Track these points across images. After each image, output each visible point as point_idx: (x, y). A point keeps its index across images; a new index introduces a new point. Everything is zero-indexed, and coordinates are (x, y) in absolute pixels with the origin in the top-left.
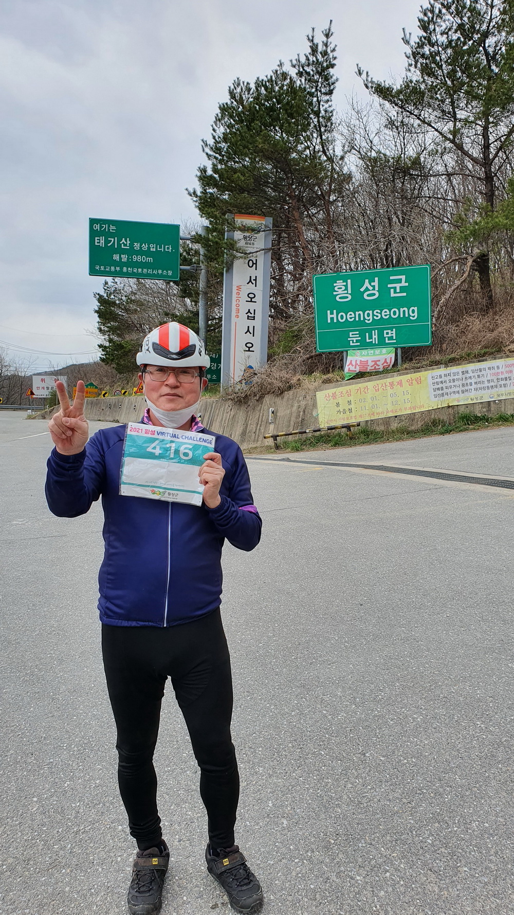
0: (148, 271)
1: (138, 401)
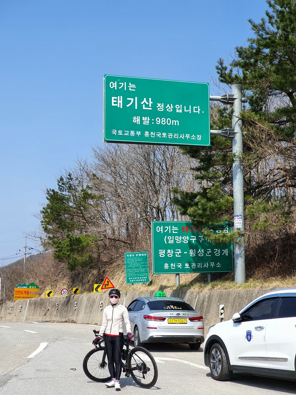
0: (173, 135)
1: (104, 298)
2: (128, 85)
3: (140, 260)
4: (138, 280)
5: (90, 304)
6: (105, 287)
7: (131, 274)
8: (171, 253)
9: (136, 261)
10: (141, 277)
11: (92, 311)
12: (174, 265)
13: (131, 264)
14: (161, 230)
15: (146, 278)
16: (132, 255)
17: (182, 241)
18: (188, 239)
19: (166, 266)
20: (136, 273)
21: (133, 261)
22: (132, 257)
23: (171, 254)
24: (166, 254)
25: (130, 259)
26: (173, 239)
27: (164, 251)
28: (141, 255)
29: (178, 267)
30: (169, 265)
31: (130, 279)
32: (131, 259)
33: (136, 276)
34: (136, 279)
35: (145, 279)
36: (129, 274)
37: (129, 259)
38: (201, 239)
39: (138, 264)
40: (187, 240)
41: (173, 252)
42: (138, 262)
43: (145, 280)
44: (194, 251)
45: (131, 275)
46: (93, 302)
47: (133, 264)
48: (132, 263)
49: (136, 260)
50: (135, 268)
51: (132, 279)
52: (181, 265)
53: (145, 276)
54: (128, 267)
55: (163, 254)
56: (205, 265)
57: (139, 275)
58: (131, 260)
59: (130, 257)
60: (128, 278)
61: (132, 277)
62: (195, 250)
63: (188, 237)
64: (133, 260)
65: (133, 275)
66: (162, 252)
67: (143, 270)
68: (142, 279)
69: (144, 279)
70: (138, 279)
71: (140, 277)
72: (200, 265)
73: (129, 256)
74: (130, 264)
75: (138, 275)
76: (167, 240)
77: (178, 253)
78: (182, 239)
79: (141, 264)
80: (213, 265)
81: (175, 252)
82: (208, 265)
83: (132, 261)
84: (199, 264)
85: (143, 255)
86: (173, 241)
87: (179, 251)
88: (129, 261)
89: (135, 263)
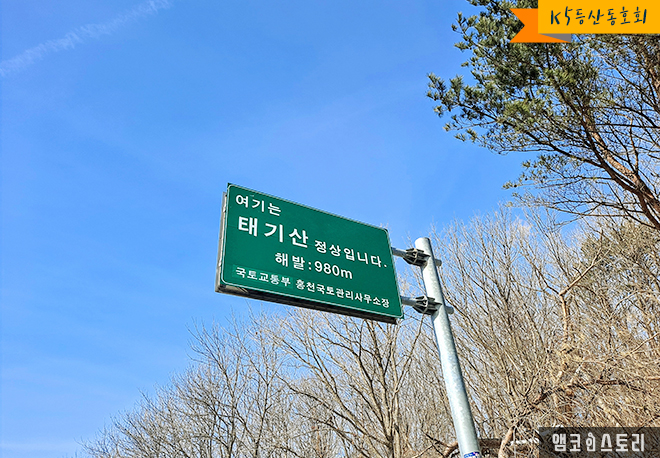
0: (345, 293)
2: (267, 205)
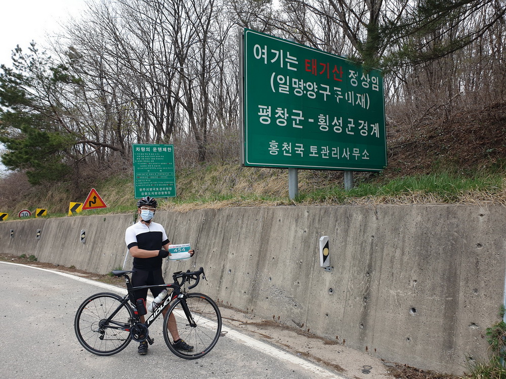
1: (89, 224)
3: (161, 157)
4: (156, 193)
5: (63, 233)
6: (90, 205)
7: (143, 182)
8: (283, 117)
9: (152, 160)
10: (162, 187)
11: (66, 245)
12: (290, 147)
13: (144, 165)
14: (263, 56)
15: (171, 189)
16: (146, 149)
17: (305, 92)
18: (316, 90)
19: (273, 148)
20: (152, 181)
21: (148, 160)
22: (146, 152)
23: (284, 119)
24: (273, 119)
25: (143, 155)
26: (288, 84)
27: (269, 110)
28: (162, 149)
29: (297, 152)
30: (280, 147)
31: (141, 190)
32: (145, 155)
33: (153, 185)
34: (153, 191)
35: (169, 190)
36: (140, 182)
37: (141, 155)
38: (338, 95)
39: (156, 165)
40: (313, 90)
41: (288, 115)
42: (155, 161)
43: (169, 193)
44: (326, 118)
45: (143, 184)
46: (68, 230)
47: (148, 164)
48: (145, 162)
49: (154, 158)
50: (152, 171)
51: (146, 191)
52: (302, 149)
53: (169, 186)
54: (139, 168)
55: (268, 116)
56: (344, 153)
57: (158, 184)
58: (145, 158)
59: (143, 152)
60: (138, 189)
61: (146, 187)
62: (327, 116)
63: (316, 87)
64: (148, 158)
65: (147, 184)
66: (265, 110)
67: (164, 176)
68: (164, 191)
69: (166, 191)
70: (156, 191)
71: (159, 187)
72: (335, 152)
73: (141, 150)
74: (142, 165)
75: (156, 184)
76: (277, 85)
77: (298, 118)
78: (305, 87)
79: (162, 166)
80: (356, 155)
81: (292, 117)
82: (348, 153)
83: (145, 160)
84: (334, 150)
85: (165, 149)
86: (288, 87)
87: (298, 115)
88: (141, 160)
89: (150, 162)
